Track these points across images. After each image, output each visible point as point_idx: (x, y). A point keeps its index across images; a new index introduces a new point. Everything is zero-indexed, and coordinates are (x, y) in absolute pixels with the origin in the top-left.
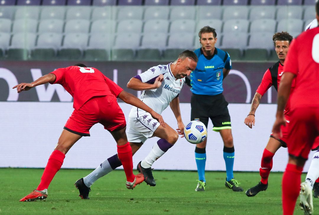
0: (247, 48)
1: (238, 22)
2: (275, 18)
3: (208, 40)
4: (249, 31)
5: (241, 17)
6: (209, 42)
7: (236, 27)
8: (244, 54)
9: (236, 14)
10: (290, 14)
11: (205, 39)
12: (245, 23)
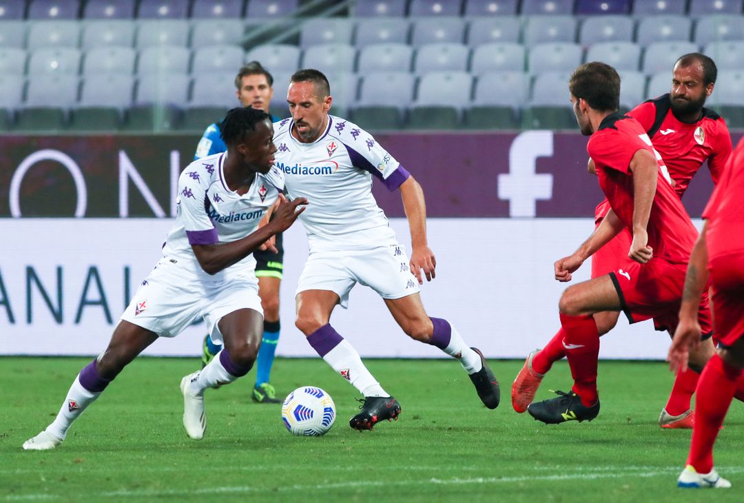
0: (76, 106)
1: (58, 54)
2: (134, 44)
3: (256, 89)
4: (81, 70)
5: (64, 43)
6: (259, 93)
7: (54, 65)
8: (73, 117)
9: (54, 37)
10: (163, 37)
11: (250, 88)
12: (73, 56)
